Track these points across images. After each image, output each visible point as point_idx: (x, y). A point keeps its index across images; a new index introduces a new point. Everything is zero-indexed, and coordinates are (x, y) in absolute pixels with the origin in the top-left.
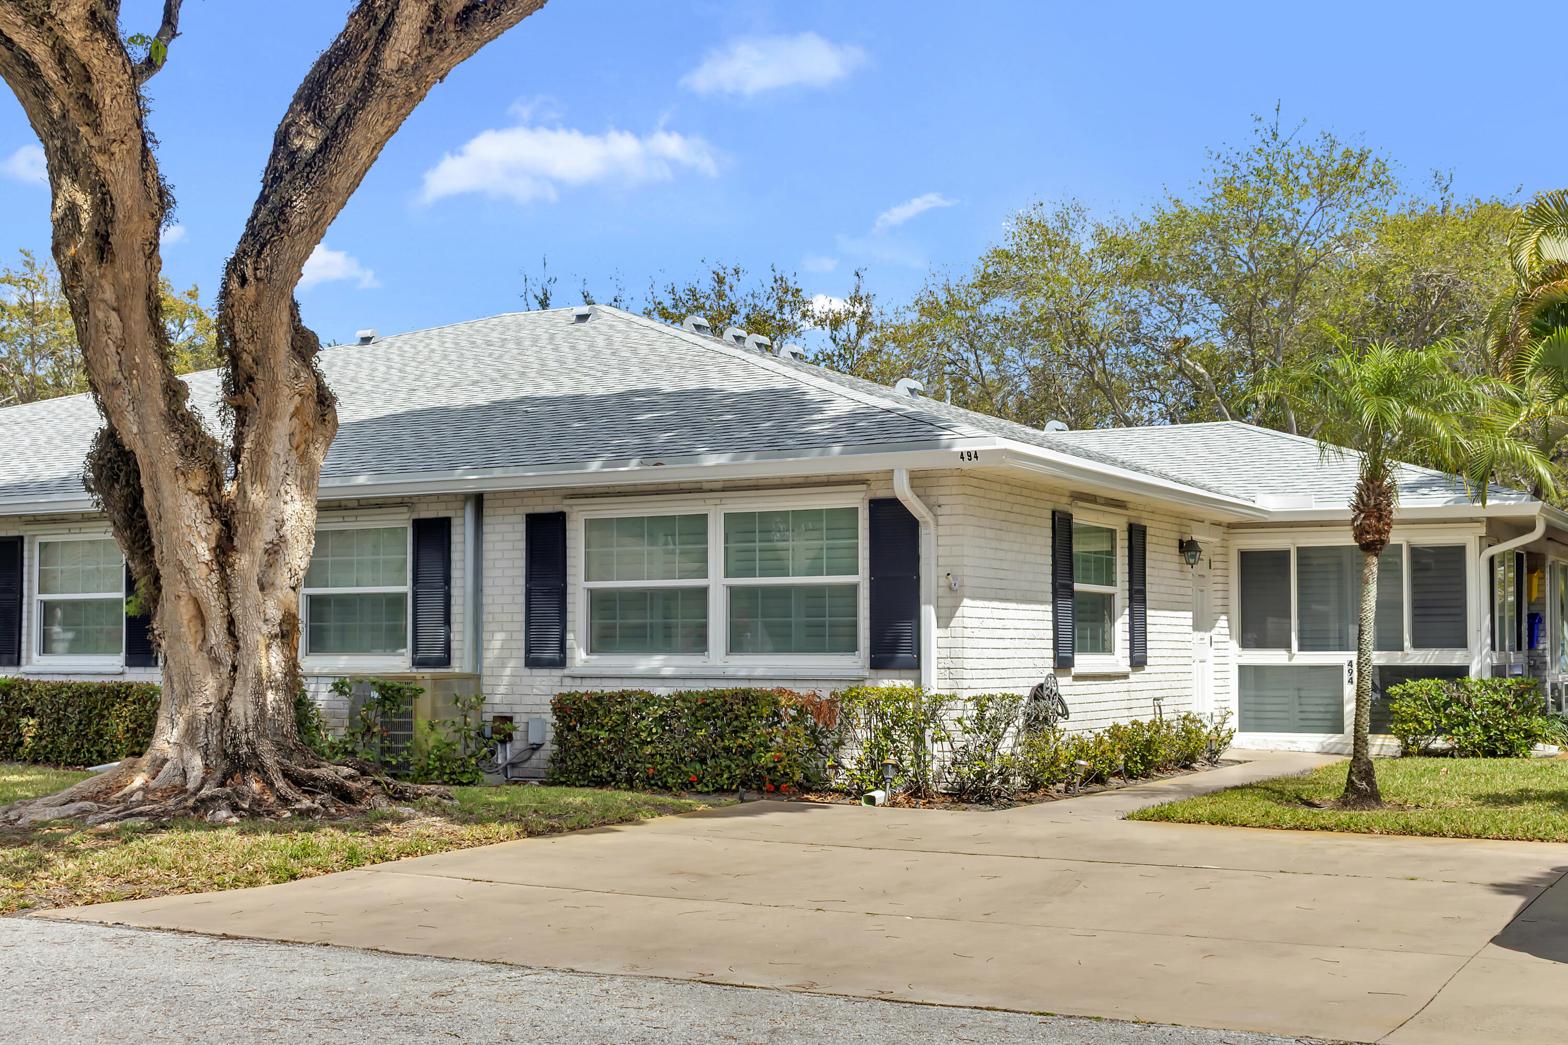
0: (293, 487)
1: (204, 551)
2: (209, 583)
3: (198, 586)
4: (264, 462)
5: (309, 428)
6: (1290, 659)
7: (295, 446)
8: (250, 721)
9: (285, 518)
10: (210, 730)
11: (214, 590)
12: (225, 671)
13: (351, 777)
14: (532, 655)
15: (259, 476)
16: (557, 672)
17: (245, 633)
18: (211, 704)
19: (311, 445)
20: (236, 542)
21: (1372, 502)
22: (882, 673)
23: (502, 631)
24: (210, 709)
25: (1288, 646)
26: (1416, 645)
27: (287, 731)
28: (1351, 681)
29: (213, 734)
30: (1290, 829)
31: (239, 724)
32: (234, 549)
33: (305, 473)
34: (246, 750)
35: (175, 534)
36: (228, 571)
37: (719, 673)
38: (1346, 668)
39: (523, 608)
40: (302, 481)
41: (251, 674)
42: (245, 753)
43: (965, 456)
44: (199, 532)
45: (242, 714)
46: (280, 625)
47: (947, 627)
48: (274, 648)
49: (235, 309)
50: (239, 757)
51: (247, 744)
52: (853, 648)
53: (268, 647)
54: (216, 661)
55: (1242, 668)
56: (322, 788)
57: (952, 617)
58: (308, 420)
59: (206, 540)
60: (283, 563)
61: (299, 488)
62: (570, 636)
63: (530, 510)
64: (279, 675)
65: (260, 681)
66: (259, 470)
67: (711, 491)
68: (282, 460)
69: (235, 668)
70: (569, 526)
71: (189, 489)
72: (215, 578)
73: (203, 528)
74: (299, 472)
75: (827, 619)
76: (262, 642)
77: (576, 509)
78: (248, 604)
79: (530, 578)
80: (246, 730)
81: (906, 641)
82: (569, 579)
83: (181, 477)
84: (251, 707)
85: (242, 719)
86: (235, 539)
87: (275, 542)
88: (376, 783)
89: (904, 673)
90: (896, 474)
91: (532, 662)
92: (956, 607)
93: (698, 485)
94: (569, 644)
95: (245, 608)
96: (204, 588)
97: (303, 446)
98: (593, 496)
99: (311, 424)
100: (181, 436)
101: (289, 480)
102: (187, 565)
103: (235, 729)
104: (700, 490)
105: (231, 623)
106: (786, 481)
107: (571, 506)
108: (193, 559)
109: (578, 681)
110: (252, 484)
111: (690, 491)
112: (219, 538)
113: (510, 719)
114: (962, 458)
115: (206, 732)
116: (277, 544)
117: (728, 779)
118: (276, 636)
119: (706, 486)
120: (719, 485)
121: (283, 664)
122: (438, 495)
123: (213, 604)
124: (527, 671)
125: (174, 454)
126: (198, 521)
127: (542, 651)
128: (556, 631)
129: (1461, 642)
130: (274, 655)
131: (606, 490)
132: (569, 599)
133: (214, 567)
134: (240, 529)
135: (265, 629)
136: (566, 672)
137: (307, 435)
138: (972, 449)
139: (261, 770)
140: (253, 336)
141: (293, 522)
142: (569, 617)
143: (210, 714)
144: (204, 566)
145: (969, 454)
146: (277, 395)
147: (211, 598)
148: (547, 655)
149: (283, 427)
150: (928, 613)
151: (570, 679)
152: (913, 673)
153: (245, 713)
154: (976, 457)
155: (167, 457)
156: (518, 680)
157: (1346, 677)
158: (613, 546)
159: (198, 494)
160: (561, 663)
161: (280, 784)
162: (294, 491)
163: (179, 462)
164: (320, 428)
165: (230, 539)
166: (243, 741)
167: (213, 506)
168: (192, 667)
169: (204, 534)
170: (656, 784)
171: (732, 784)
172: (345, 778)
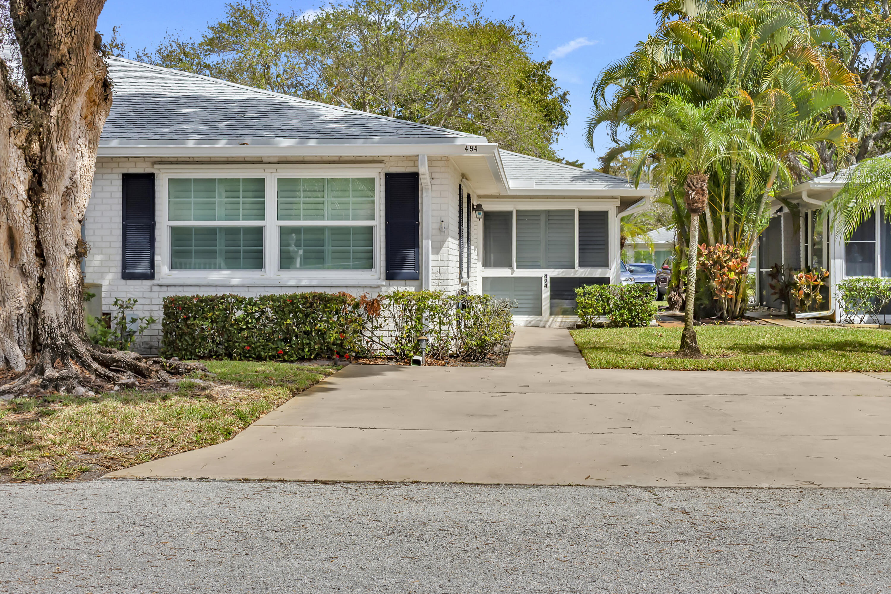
0: (83, 146)
1: (22, 190)
2: (25, 216)
3: (17, 218)
4: (68, 127)
5: (95, 104)
6: (512, 274)
7: (84, 116)
8: (62, 320)
9: (77, 169)
10: (21, 327)
11: (28, 222)
12: (33, 282)
13: (138, 359)
14: (127, 271)
15: (63, 137)
16: (147, 283)
17: (55, 254)
18: (22, 307)
19: (96, 116)
20: (45, 186)
21: (699, 186)
22: (392, 282)
23: (102, 254)
24: (22, 311)
25: (510, 266)
26: (581, 266)
27: (80, 327)
28: (546, 286)
29: (23, 330)
30: (692, 370)
31: (52, 321)
32: (43, 190)
33: (92, 136)
34: (61, 341)
35: (4, 178)
36: (40, 207)
37: (276, 282)
38: (543, 279)
39: (120, 238)
40: (90, 142)
41: (59, 285)
42: (62, 343)
43: (469, 148)
44: (19, 178)
45: (54, 315)
46: (76, 248)
47: (438, 254)
48: (71, 265)
49: (59, 10)
50: (57, 347)
51: (62, 336)
52: (370, 266)
53: (68, 264)
54: (24, 274)
55: (484, 279)
56: (124, 367)
57: (441, 248)
58: (94, 97)
59: (22, 183)
60: (73, 203)
61: (87, 148)
62: (157, 258)
63: (125, 171)
64: (74, 285)
65: (66, 290)
66: (63, 133)
67: (270, 163)
68: (78, 126)
69: (42, 280)
70: (157, 183)
71: (15, 145)
72: (29, 211)
73: (21, 174)
74: (87, 137)
75: (351, 248)
76: (66, 260)
77: (162, 171)
78: (56, 233)
79: (125, 217)
80: (59, 326)
81: (410, 261)
82: (157, 219)
83: (12, 135)
84: (62, 309)
85: (55, 318)
86: (44, 184)
87: (69, 187)
88: (155, 362)
89: (408, 282)
90: (420, 156)
91: (126, 275)
92: (444, 242)
93: (260, 159)
94: (156, 263)
95: (54, 235)
96: (21, 220)
97: (90, 117)
98: (177, 163)
99: (97, 101)
100: (14, 103)
101: (81, 141)
102: (11, 202)
103: (50, 326)
104: (261, 162)
105: (39, 245)
106: (324, 159)
107: (159, 169)
108: (15, 197)
109: (165, 289)
110: (57, 142)
111: (253, 163)
112: (31, 182)
113: (110, 314)
114: (466, 149)
115: (18, 328)
116: (71, 188)
117: (308, 351)
118: (73, 256)
119: (265, 160)
120: (276, 160)
121: (78, 277)
122: (144, 157)
123: (27, 231)
124: (123, 282)
125: (10, 117)
126: (19, 169)
127: (134, 266)
128: (147, 254)
129: (606, 265)
130: (71, 270)
131: (188, 159)
132: (157, 232)
133: (29, 204)
134: (49, 176)
135: (68, 251)
136: (156, 282)
137: (92, 109)
138: (474, 144)
139: (77, 357)
140: (71, 32)
141: (82, 172)
142: (157, 245)
143: (21, 315)
144: (21, 203)
145: (471, 147)
146: (84, 77)
147: (26, 227)
148: (139, 270)
149: (81, 101)
150: (426, 245)
151: (158, 287)
152: (416, 283)
153: (57, 315)
154: (476, 149)
155: (6, 118)
156: (115, 288)
157: (543, 284)
158: (191, 197)
159: (19, 148)
160: (151, 276)
161: (95, 365)
162: (85, 150)
163: (14, 123)
164: (103, 104)
165: (40, 184)
166: (59, 335)
167: (28, 158)
168: (7, 280)
169: (22, 179)
170: (250, 357)
171: (311, 355)
172: (134, 359)
